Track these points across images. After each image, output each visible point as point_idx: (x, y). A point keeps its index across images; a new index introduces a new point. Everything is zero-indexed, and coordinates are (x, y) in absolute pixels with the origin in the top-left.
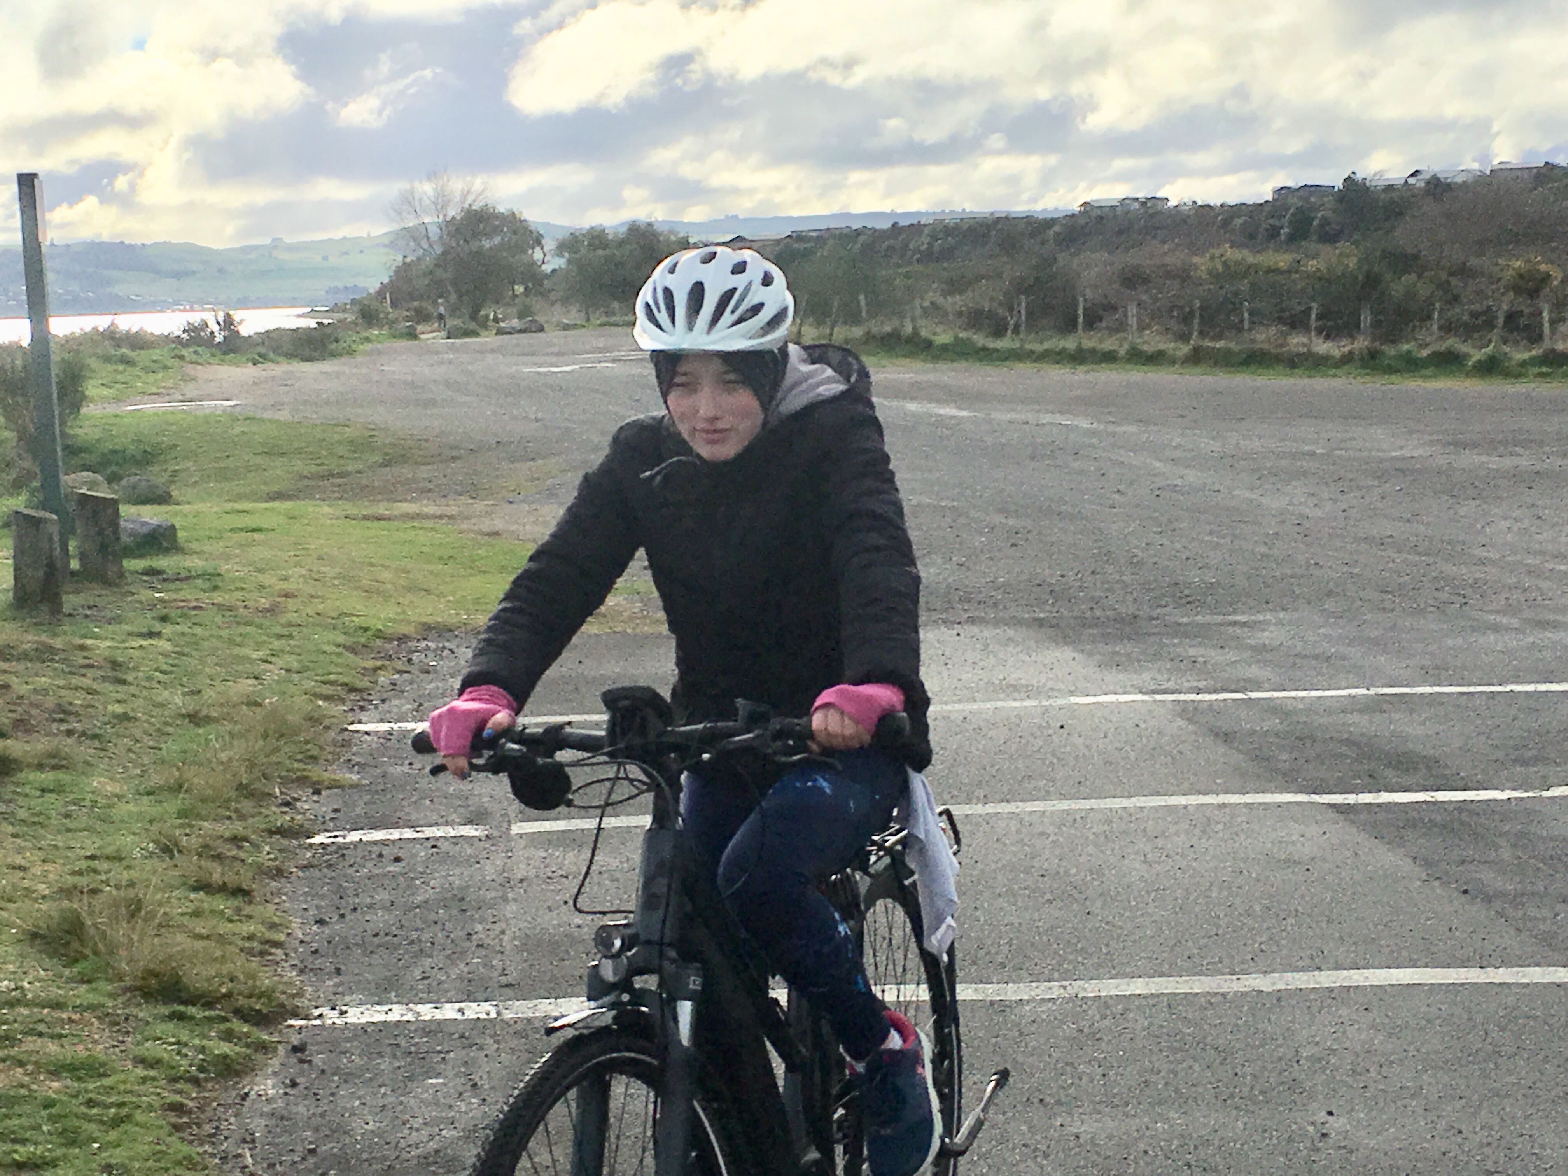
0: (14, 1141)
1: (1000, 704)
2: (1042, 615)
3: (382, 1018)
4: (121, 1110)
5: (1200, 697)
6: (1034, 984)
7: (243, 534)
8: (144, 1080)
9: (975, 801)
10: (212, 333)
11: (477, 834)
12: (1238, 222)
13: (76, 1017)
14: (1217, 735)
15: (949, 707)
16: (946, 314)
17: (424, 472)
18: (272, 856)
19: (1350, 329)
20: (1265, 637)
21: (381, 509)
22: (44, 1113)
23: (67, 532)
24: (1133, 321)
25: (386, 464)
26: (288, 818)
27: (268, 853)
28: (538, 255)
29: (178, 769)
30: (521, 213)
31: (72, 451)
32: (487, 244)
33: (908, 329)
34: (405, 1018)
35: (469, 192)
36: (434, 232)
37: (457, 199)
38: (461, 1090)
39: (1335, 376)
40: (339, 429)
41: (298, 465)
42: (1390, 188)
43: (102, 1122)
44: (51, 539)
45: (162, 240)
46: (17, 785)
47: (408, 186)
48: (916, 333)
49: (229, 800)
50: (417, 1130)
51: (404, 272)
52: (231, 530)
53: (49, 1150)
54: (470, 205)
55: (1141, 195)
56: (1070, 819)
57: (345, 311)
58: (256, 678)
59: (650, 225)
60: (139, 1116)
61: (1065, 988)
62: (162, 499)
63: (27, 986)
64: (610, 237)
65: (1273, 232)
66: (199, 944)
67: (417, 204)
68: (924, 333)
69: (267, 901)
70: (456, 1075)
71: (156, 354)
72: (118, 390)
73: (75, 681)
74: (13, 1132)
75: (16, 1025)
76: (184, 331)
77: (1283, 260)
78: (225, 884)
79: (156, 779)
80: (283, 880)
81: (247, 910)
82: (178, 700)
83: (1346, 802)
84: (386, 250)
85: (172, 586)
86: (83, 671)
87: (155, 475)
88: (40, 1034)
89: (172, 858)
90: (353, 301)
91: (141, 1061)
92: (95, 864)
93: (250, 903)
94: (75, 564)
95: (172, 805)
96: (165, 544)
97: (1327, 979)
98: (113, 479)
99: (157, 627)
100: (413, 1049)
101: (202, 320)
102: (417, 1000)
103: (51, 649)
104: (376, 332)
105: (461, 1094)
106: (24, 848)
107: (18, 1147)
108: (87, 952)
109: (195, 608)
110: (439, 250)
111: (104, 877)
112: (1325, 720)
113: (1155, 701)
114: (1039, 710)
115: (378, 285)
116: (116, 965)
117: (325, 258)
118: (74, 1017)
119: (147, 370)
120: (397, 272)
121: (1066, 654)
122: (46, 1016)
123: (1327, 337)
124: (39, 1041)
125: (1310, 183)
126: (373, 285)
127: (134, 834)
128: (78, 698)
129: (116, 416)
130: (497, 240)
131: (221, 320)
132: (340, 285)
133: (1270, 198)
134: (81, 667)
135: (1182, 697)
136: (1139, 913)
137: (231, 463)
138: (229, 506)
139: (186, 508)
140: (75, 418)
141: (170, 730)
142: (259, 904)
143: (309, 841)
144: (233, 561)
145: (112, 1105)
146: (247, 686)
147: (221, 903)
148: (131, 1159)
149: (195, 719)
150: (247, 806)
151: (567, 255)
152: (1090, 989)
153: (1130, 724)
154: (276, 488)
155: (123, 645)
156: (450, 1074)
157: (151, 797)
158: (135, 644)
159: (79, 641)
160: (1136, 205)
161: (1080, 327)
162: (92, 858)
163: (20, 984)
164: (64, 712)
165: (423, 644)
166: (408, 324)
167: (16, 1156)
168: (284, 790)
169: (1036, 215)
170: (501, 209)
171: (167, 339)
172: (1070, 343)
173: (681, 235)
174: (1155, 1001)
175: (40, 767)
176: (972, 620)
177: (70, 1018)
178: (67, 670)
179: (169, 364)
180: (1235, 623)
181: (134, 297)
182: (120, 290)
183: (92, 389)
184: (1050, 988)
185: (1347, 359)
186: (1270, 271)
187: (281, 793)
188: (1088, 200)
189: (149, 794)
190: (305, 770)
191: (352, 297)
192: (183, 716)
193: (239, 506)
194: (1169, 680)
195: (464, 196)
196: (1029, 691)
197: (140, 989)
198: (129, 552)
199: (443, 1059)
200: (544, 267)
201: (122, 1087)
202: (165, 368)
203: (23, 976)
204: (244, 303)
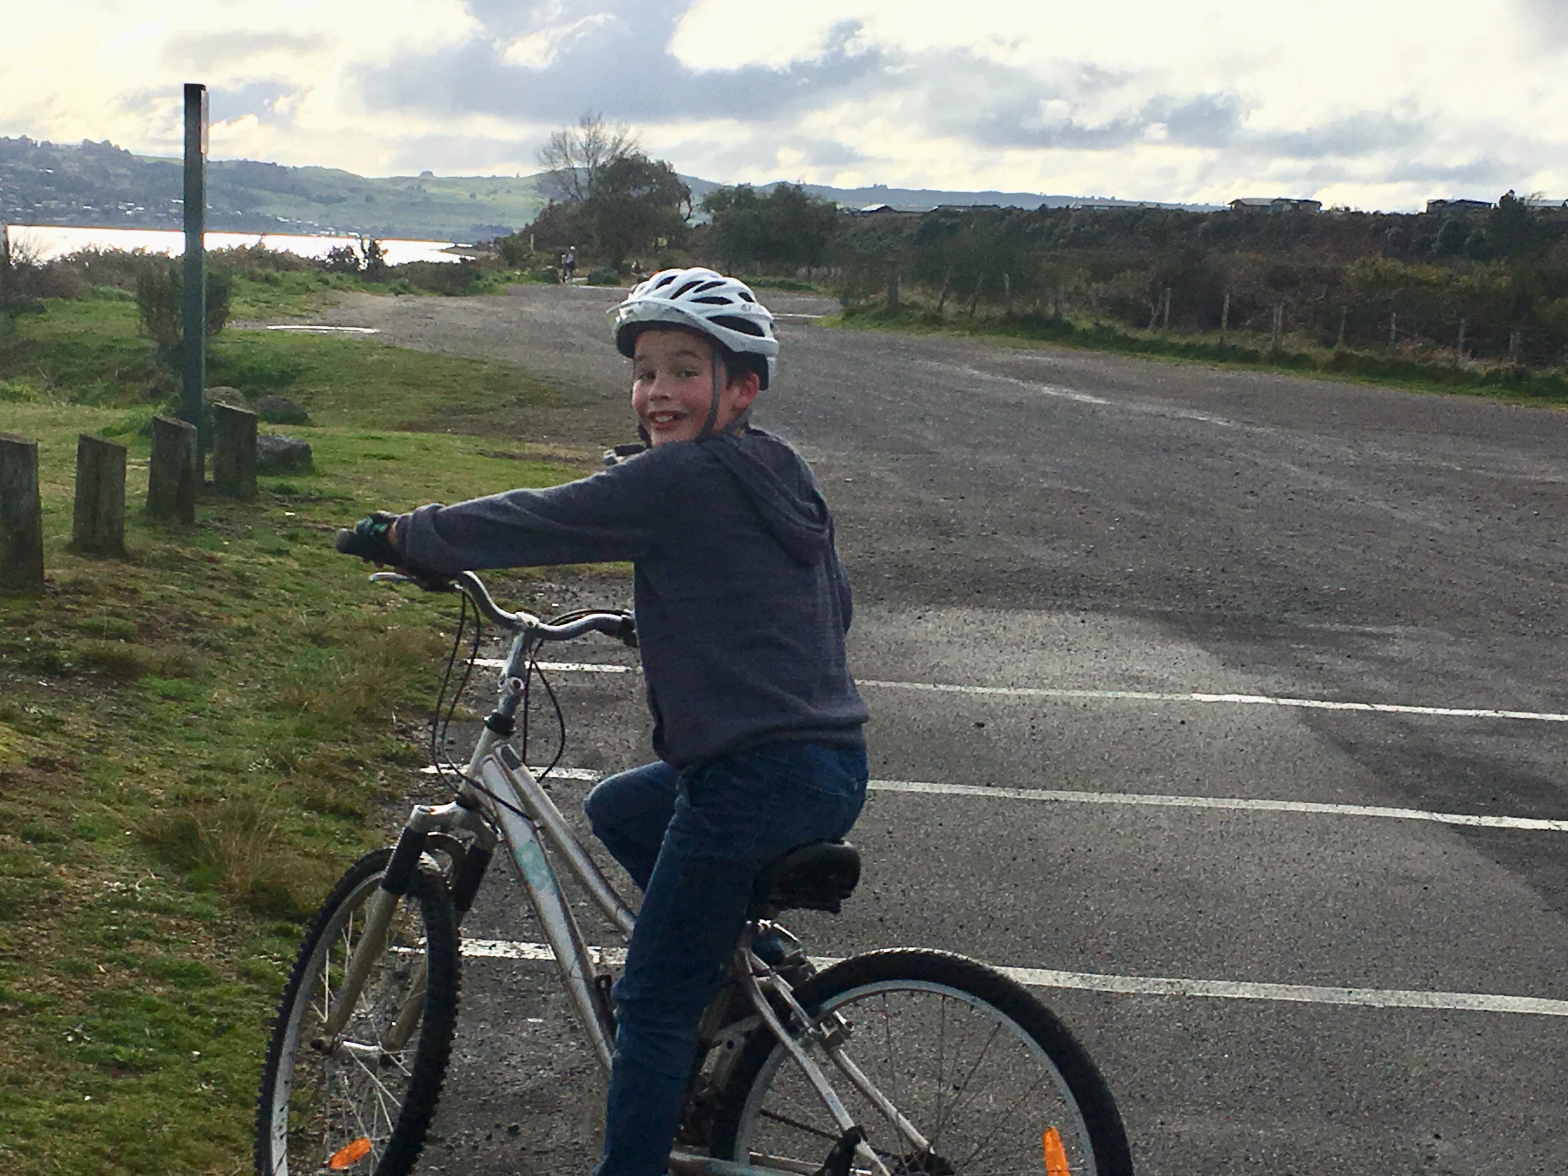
0: (116, 1042)
1: (1120, 694)
2: (1169, 609)
3: (485, 952)
4: (223, 1021)
5: (1324, 705)
6: (1142, 979)
7: (375, 460)
8: (247, 992)
9: (1090, 788)
10: (357, 260)
11: (590, 778)
12: (1390, 232)
13: (185, 924)
14: (1339, 744)
15: (1069, 693)
16: (1089, 302)
17: (556, 415)
18: (385, 782)
19: (1499, 348)
20: (1393, 651)
21: (514, 448)
22: (148, 1016)
23: (204, 445)
24: (1278, 322)
25: (520, 403)
26: (404, 746)
27: (382, 779)
28: (684, 209)
29: (299, 689)
30: (671, 166)
31: (215, 364)
32: (634, 194)
33: (1051, 311)
34: (509, 955)
35: (621, 141)
36: (583, 178)
37: (609, 146)
38: (559, 1031)
39: (1479, 395)
40: (474, 365)
41: (433, 397)
42: (1547, 210)
43: (205, 1032)
44: (188, 450)
45: (313, 165)
46: (139, 689)
47: (561, 130)
48: (1057, 315)
49: (347, 723)
50: (514, 1067)
51: (549, 216)
52: (365, 456)
53: (150, 1054)
54: (622, 153)
55: (1297, 197)
56: (1187, 815)
57: (489, 249)
58: (379, 604)
59: (798, 187)
60: (240, 1027)
61: (1172, 984)
62: (297, 418)
63: (138, 889)
64: (757, 196)
65: (1426, 244)
66: (309, 863)
67: (568, 149)
68: (1066, 318)
69: (378, 826)
70: (556, 1017)
71: (299, 276)
72: (260, 308)
73: (204, 591)
74: (116, 1032)
75: (125, 927)
76: (330, 256)
77: (1434, 273)
78: (338, 806)
79: (275, 695)
80: (396, 807)
81: (359, 833)
82: (303, 619)
83: (1469, 823)
84: (533, 192)
85: (304, 506)
86: (210, 582)
87: (292, 395)
88: (148, 938)
89: (288, 775)
90: (497, 240)
91: (246, 974)
92: (210, 774)
93: (362, 826)
94: (209, 476)
95: (290, 723)
96: (299, 464)
97: (1439, 1000)
98: (251, 395)
99: (286, 545)
100: (514, 987)
101: (348, 247)
102: (521, 937)
103: (183, 560)
104: (518, 273)
105: (559, 1036)
106: (142, 752)
107: (120, 1048)
108: (199, 860)
109: (325, 530)
110: (586, 195)
111: (219, 788)
112: (1451, 739)
113: (1279, 705)
114: (1161, 704)
115: (523, 226)
116: (228, 875)
117: (473, 196)
118: (181, 923)
119: (290, 291)
120: (543, 214)
121: (1188, 650)
122: (155, 919)
123: (1473, 356)
124: (147, 944)
125: (1466, 198)
126: (517, 226)
127: (250, 748)
128: (205, 609)
129: (258, 334)
130: (646, 190)
131: (366, 248)
132: (486, 223)
133: (1425, 211)
134: (209, 578)
135: (1307, 703)
136: (1251, 917)
137: (367, 390)
138: (363, 432)
139: (319, 431)
140: (218, 332)
141: (293, 648)
142: (371, 828)
143: (423, 770)
144: (364, 487)
145: (216, 1014)
146: (369, 610)
147: (332, 825)
148: (231, 1070)
149: (318, 639)
150: (365, 730)
151: (713, 211)
152: (1198, 988)
153: (1251, 725)
154: (406, 418)
155: (251, 561)
156: (551, 1014)
157: (269, 713)
158: (262, 560)
159: (207, 553)
160: (1288, 207)
161: (1224, 325)
162: (208, 767)
163: (131, 886)
164: (191, 622)
165: (548, 585)
166: (550, 267)
167: (118, 1057)
168: (400, 717)
169: (1185, 209)
170: (652, 160)
171: (312, 263)
172: (1213, 340)
173: (829, 200)
174: (1262, 1007)
175: (162, 674)
176: (1096, 608)
177: (178, 925)
178: (196, 580)
179: (311, 287)
180: (1363, 634)
181: (282, 219)
182: (268, 211)
183: (236, 305)
184: (1158, 984)
185: (1492, 379)
186: (1420, 283)
187: (399, 721)
188: (1240, 197)
189: (267, 709)
190: (424, 700)
191: (495, 235)
192: (305, 635)
193: (374, 433)
194: (1293, 685)
195: (616, 146)
196: (1154, 685)
197: (247, 901)
198: (266, 469)
199: (544, 999)
200: (689, 221)
201: (226, 998)
202: (308, 290)
203: (134, 879)
204: (390, 234)
